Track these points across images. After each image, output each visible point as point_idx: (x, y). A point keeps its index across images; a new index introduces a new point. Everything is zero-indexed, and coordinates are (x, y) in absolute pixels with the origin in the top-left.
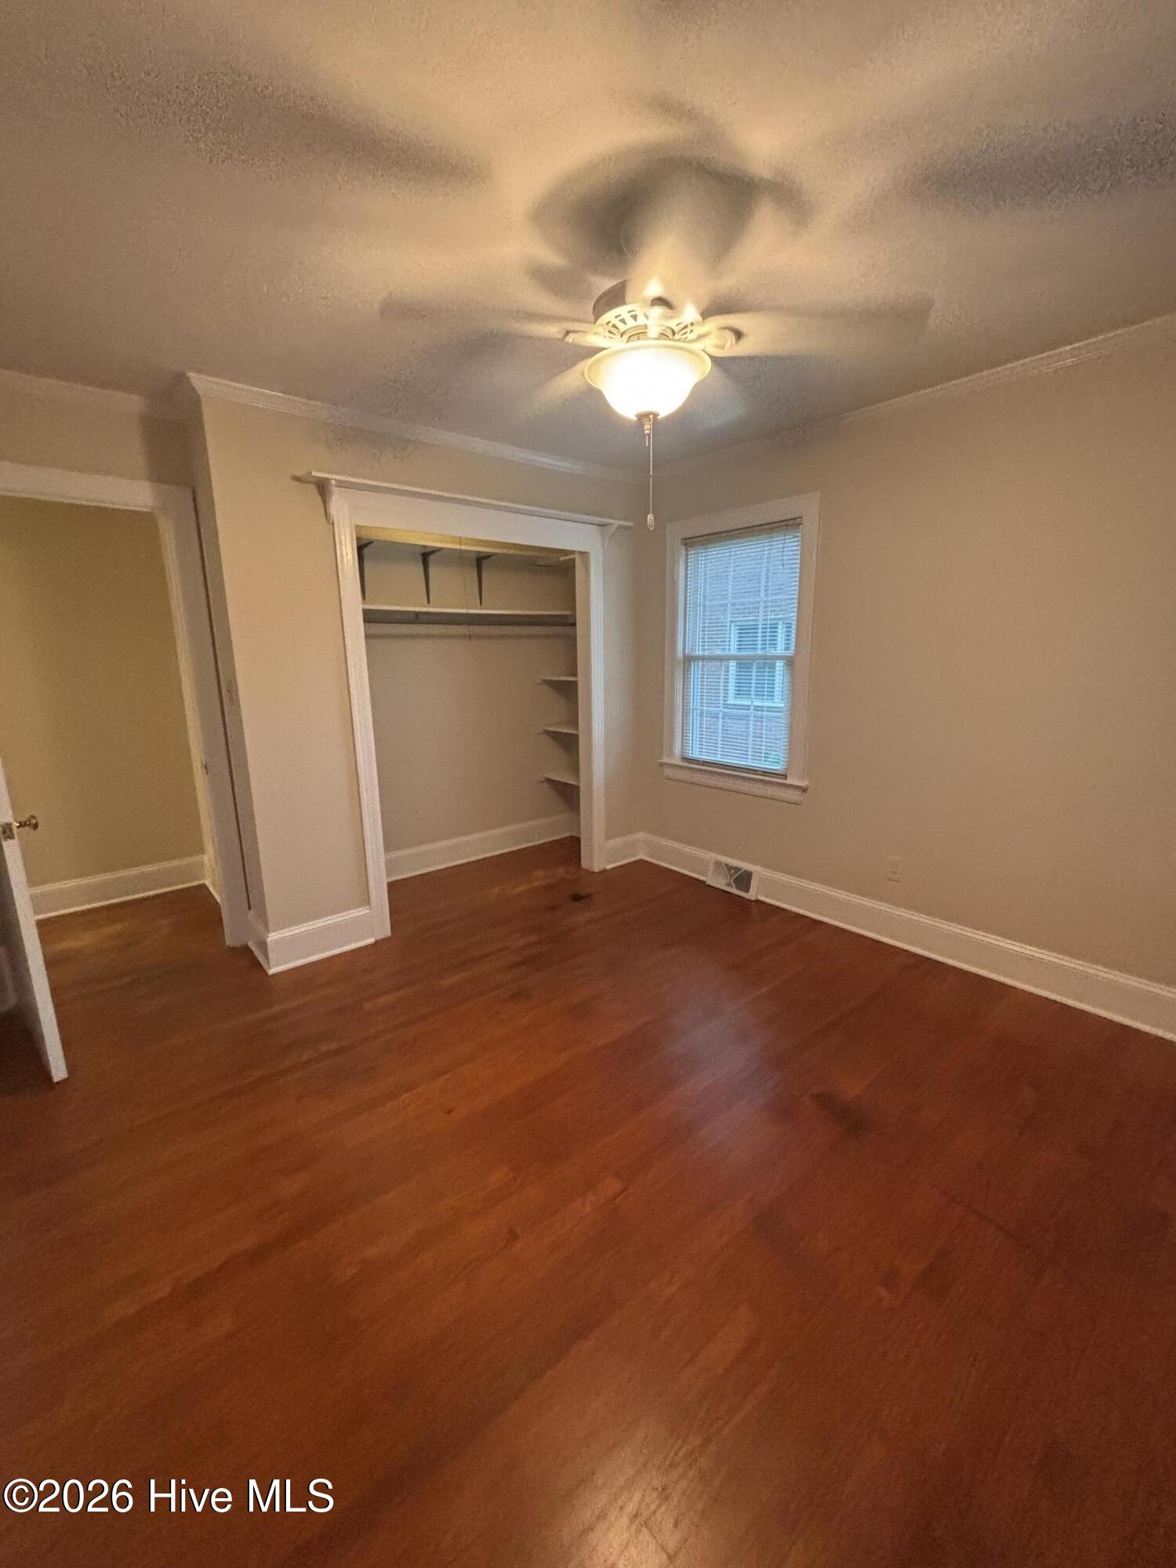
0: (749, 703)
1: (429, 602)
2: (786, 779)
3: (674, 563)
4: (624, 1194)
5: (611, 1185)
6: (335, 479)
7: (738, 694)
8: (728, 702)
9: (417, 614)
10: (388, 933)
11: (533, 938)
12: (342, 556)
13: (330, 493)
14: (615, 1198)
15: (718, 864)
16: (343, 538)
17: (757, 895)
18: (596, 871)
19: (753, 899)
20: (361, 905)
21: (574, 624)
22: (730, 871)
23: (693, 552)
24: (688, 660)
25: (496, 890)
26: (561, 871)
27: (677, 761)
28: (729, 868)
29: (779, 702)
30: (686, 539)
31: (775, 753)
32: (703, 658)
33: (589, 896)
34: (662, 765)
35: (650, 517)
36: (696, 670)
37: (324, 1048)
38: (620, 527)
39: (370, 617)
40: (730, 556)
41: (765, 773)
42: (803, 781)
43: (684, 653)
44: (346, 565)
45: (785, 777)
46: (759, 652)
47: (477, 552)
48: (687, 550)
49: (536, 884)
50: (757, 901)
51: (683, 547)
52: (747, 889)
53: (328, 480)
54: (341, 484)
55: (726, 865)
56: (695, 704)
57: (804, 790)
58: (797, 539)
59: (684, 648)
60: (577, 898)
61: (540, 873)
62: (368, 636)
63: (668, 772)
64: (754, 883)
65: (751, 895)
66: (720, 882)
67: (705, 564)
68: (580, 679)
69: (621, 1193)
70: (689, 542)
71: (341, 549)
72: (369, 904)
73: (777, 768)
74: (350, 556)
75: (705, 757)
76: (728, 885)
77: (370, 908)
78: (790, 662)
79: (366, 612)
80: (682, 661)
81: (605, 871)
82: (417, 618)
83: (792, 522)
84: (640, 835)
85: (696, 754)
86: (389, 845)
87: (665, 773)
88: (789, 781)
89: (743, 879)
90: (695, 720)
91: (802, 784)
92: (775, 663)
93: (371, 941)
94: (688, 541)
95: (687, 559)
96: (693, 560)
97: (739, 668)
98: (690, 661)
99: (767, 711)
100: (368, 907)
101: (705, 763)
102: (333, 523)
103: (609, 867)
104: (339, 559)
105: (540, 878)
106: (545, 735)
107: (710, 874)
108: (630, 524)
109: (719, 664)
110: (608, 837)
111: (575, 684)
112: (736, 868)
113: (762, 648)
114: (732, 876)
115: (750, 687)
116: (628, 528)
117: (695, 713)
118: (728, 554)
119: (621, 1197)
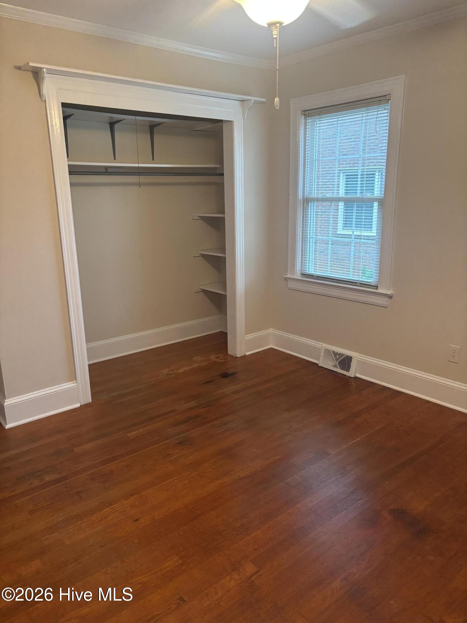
0: (351, 233)
1: (115, 159)
2: (377, 289)
3: (297, 129)
4: (258, 574)
5: (250, 568)
6: (46, 68)
7: (345, 226)
8: (338, 233)
9: (106, 168)
10: (90, 400)
11: (193, 404)
12: (52, 126)
13: (43, 78)
14: (252, 576)
15: (327, 351)
16: (53, 112)
17: (355, 374)
18: (239, 356)
19: (353, 376)
20: (71, 380)
21: (222, 175)
22: (335, 356)
23: (310, 121)
24: (307, 201)
25: (165, 371)
26: (213, 358)
27: (298, 276)
28: (335, 354)
29: (374, 232)
30: (305, 111)
31: (370, 270)
32: (318, 200)
33: (233, 374)
34: (286, 279)
35: (277, 100)
36: (312, 209)
37: (48, 478)
38: (256, 102)
39: (73, 171)
40: (338, 123)
41: (363, 284)
42: (389, 290)
43: (304, 196)
44: (55, 132)
45: (376, 287)
46: (359, 195)
47: (150, 121)
48: (305, 119)
49: (196, 365)
50: (356, 378)
51: (303, 116)
52: (348, 368)
53: (41, 69)
54: (50, 72)
55: (333, 352)
56: (311, 234)
57: (390, 297)
58: (386, 111)
59: (304, 193)
60: (225, 375)
61: (198, 358)
62: (72, 185)
63: (291, 285)
64: (353, 364)
65: (351, 373)
66: (329, 364)
67: (319, 130)
68: (227, 216)
69: (255, 573)
70: (308, 113)
71: (51, 120)
72: (76, 379)
73: (372, 280)
74: (58, 124)
75: (318, 273)
76: (335, 366)
77: (77, 382)
78: (381, 202)
79: (69, 166)
80: (302, 201)
81: (245, 356)
82: (106, 171)
83: (384, 98)
84: (271, 330)
85: (311, 270)
86: (90, 337)
87: (289, 285)
88: (380, 291)
89: (346, 362)
90: (311, 247)
91: (389, 292)
92: (373, 205)
93: (78, 405)
94: (306, 113)
95: (305, 126)
96: (310, 126)
97: (346, 207)
98: (308, 202)
99: (364, 239)
100: (75, 381)
101: (318, 277)
102: (45, 101)
103: (247, 354)
104: (50, 128)
105: (198, 361)
106: (201, 258)
107: (321, 358)
108: (264, 100)
109: (329, 204)
110: (248, 332)
111: (223, 219)
112: (340, 354)
113: (360, 193)
114: (337, 360)
115: (352, 221)
116: (263, 103)
117: (311, 241)
118: (336, 122)
119: (256, 576)
